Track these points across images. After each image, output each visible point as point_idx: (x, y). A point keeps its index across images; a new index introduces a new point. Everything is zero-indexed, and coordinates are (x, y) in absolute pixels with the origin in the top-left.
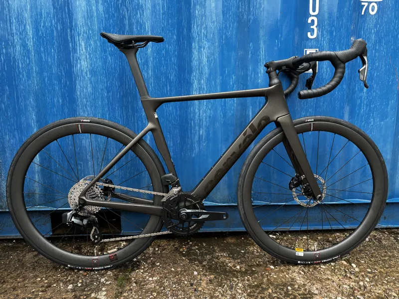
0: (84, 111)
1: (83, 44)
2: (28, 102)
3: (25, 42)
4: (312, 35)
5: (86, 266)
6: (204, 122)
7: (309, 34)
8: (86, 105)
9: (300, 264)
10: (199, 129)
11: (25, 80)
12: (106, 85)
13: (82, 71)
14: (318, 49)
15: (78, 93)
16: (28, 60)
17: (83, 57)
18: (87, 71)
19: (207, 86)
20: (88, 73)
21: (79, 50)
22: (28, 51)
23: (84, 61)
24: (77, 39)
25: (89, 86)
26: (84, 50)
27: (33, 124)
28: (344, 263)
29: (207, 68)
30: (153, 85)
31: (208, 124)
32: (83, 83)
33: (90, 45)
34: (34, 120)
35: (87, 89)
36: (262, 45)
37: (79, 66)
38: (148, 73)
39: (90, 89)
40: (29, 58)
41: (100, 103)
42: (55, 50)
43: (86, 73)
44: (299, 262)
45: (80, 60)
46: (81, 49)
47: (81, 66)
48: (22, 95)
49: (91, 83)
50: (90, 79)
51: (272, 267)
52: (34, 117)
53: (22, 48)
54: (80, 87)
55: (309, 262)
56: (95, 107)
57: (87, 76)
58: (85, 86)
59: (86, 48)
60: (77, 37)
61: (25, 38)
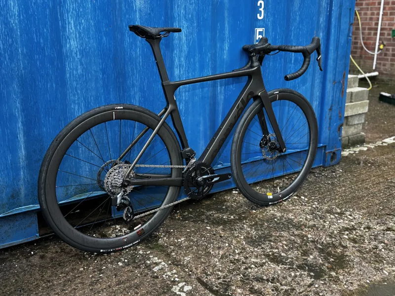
0: (74, 95)
1: (72, 22)
2: (11, 89)
3: (7, 18)
4: (260, 16)
5: (117, 247)
6: (183, 97)
7: (258, 15)
8: (76, 88)
9: (271, 205)
10: (180, 104)
11: (7, 63)
12: (101, 67)
13: (72, 51)
14: (264, 29)
15: (68, 75)
16: (10, 40)
17: (74, 36)
18: (77, 51)
19: (186, 63)
20: (78, 53)
21: (69, 29)
22: (12, 30)
23: (74, 40)
24: (67, 16)
25: (79, 67)
26: (73, 28)
27: (17, 113)
28: (296, 198)
29: (185, 46)
30: (141, 64)
31: (187, 99)
32: (73, 65)
33: (80, 24)
34: (18, 109)
35: (77, 70)
36: (226, 25)
37: (68, 46)
38: (136, 53)
39: (80, 71)
40: (12, 38)
41: (93, 85)
42: (48, 30)
43: (76, 53)
44: (270, 203)
45: (69, 40)
46: (70, 28)
47: (70, 46)
48: (4, 80)
49: (82, 64)
50: (80, 60)
51: (254, 211)
52: (18, 105)
53: (3, 26)
54: (70, 69)
55: (276, 201)
56: (87, 90)
57: (77, 56)
58: (75, 67)
59: (75, 26)
60: (66, 15)
61: (7, 15)
